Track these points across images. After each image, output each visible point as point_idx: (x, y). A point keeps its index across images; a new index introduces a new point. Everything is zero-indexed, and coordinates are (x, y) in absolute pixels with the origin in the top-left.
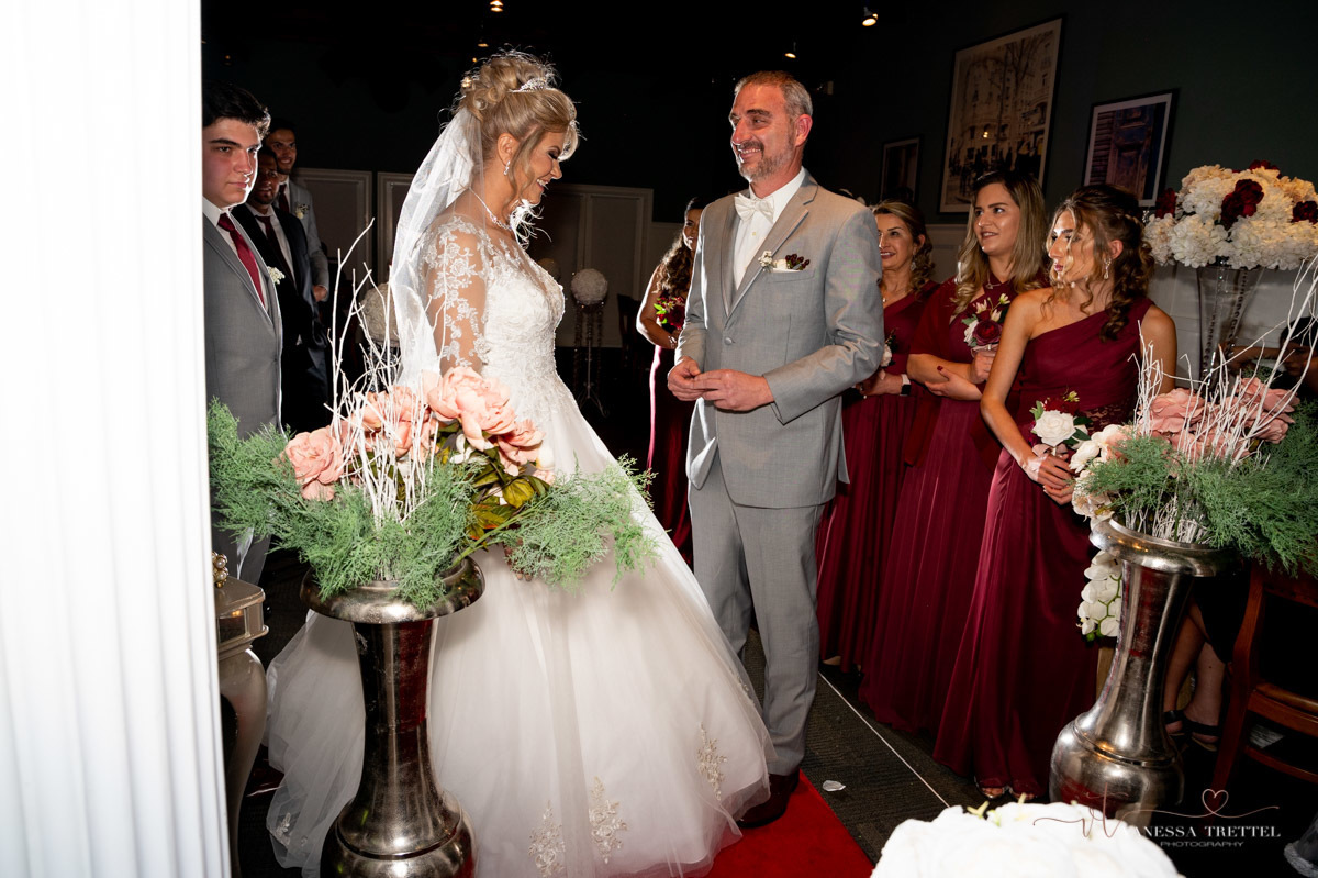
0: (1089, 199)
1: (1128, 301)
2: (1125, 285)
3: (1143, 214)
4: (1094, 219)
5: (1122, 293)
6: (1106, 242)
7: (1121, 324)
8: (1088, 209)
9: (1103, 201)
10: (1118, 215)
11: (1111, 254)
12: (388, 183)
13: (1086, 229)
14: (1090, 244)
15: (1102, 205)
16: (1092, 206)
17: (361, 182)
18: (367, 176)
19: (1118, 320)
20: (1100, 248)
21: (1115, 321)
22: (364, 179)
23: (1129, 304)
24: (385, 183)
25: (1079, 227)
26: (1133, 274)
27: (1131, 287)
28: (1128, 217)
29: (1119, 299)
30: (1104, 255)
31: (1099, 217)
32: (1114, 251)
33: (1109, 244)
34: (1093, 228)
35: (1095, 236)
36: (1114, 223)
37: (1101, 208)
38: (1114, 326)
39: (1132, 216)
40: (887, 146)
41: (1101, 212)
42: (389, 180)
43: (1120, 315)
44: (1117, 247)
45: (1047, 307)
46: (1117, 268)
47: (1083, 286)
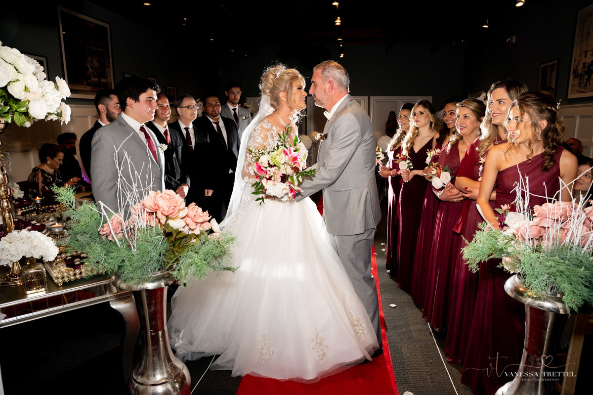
0: (527, 100)
1: (553, 151)
2: (551, 144)
3: (557, 105)
4: (531, 111)
5: (549, 147)
6: (537, 122)
7: (552, 163)
8: (527, 105)
9: (536, 100)
10: (544, 107)
11: (541, 128)
13: (526, 116)
14: (530, 123)
15: (534, 102)
16: (529, 103)
19: (550, 162)
20: (535, 125)
21: (549, 163)
23: (554, 153)
25: (522, 115)
26: (555, 136)
27: (554, 144)
28: (549, 108)
29: (549, 150)
30: (537, 129)
31: (533, 109)
32: (542, 126)
33: (539, 122)
34: (530, 115)
35: (531, 119)
36: (541, 111)
37: (534, 104)
38: (548, 165)
39: (551, 107)
40: (541, 66)
41: (534, 106)
43: (550, 159)
44: (544, 123)
45: (507, 154)
46: (545, 134)
47: (527, 144)
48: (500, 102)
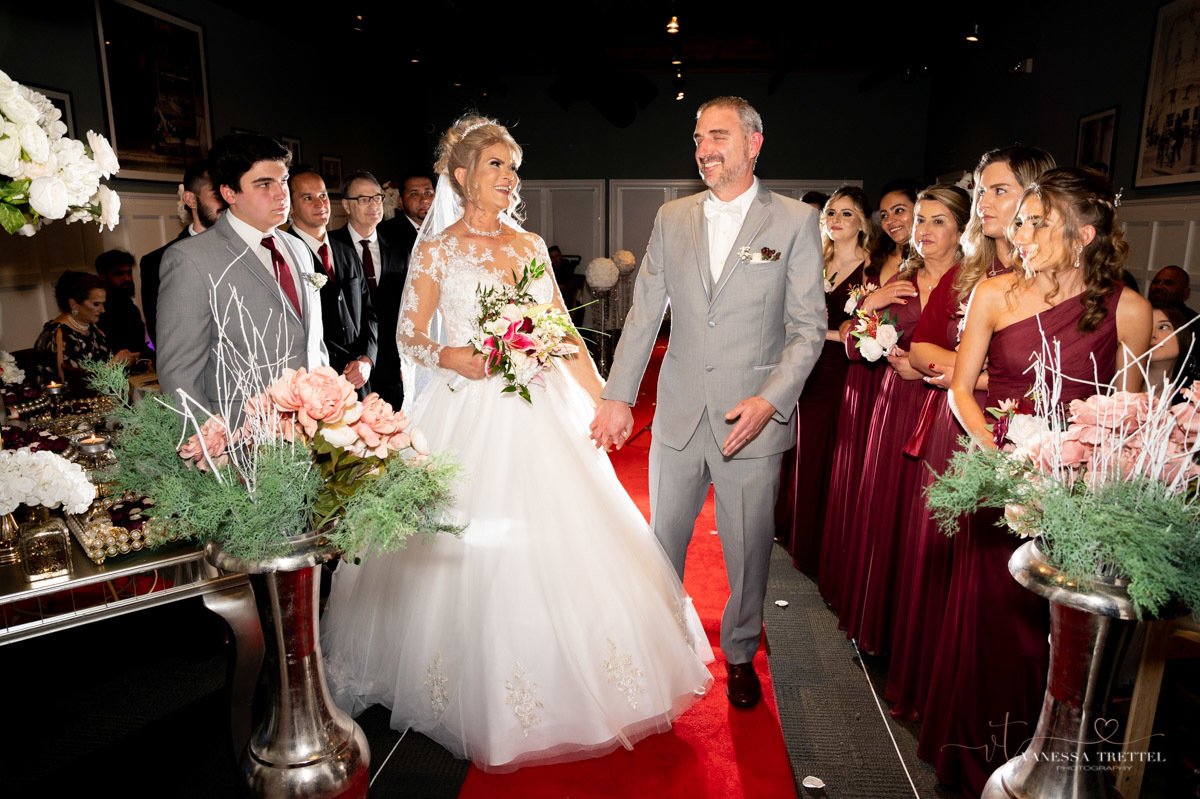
0: (1057, 182)
1: (1104, 291)
2: (1100, 275)
3: (1114, 197)
4: (1065, 205)
5: (1096, 282)
6: (1076, 229)
7: (1099, 316)
8: (1057, 194)
9: (1074, 185)
10: (1090, 200)
11: (1082, 241)
12: (619, 189)
13: (1054, 215)
14: (1061, 230)
15: (1071, 188)
16: (1060, 189)
17: (596, 189)
18: (601, 183)
19: (1096, 312)
20: (1071, 235)
21: (1093, 313)
22: (598, 186)
23: (1106, 293)
24: (616, 190)
25: (1046, 213)
26: (1107, 262)
27: (1106, 276)
28: (1101, 201)
29: (1094, 289)
30: (1074, 243)
31: (1069, 201)
32: (1085, 237)
33: (1080, 230)
34: (1063, 213)
35: (1065, 222)
36: (1085, 208)
37: (1070, 191)
38: (1093, 318)
39: (1104, 200)
41: (1070, 197)
42: (620, 186)
43: (1097, 306)
44: (1089, 233)
45: (1011, 294)
46: (1089, 256)
47: (1050, 274)
48: (998, 190)
